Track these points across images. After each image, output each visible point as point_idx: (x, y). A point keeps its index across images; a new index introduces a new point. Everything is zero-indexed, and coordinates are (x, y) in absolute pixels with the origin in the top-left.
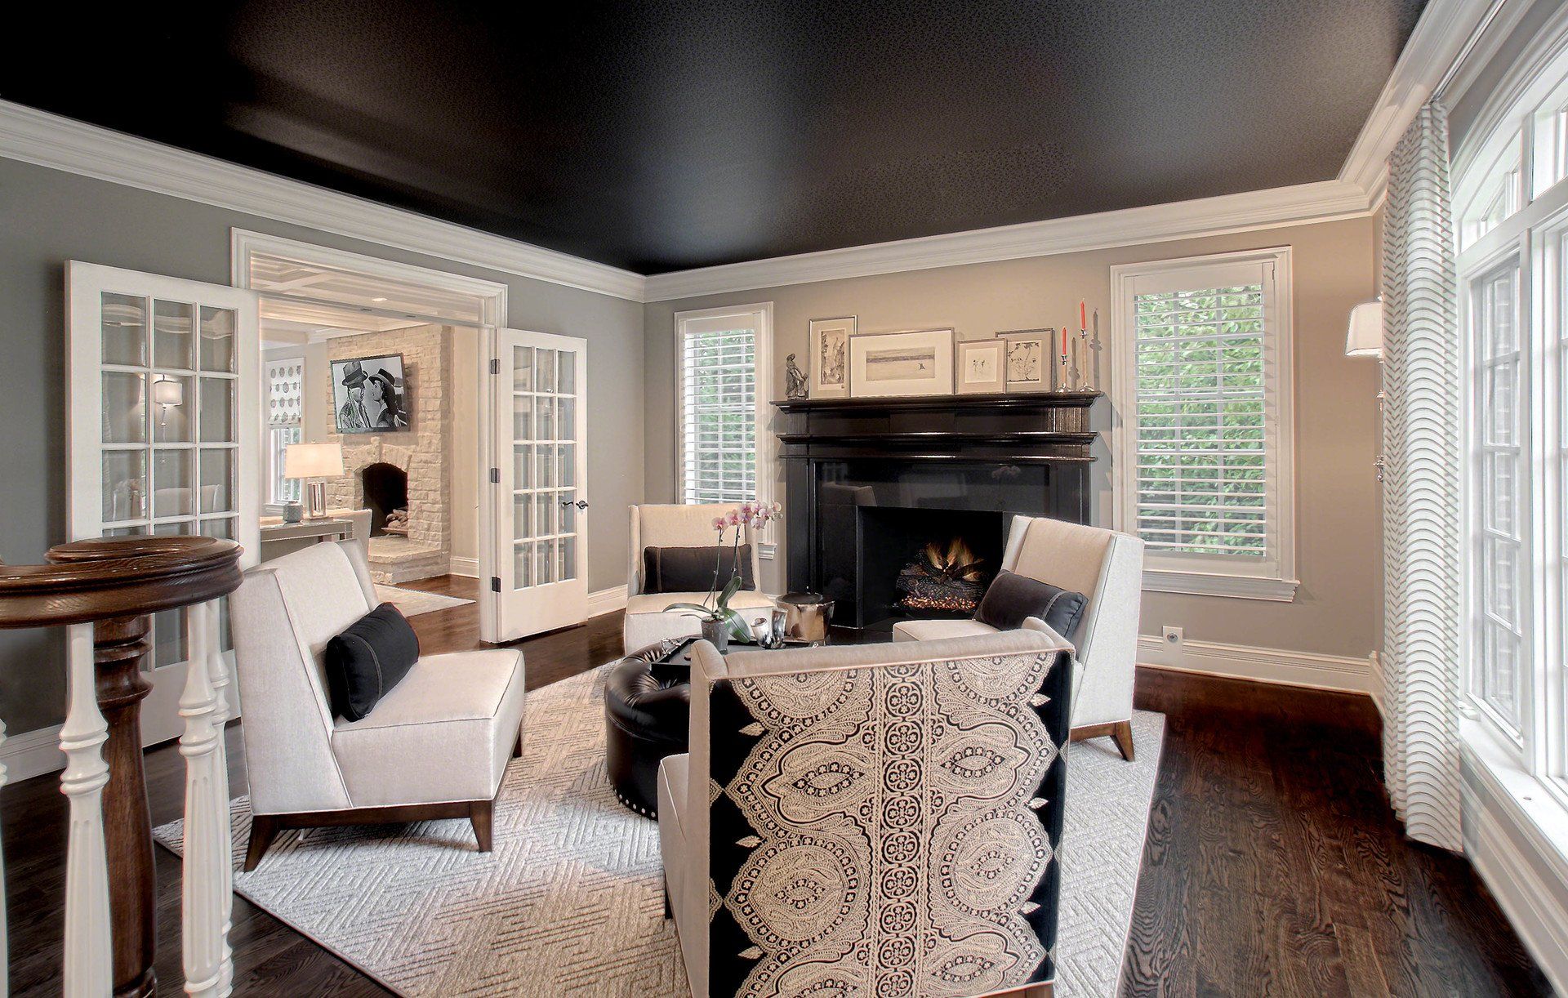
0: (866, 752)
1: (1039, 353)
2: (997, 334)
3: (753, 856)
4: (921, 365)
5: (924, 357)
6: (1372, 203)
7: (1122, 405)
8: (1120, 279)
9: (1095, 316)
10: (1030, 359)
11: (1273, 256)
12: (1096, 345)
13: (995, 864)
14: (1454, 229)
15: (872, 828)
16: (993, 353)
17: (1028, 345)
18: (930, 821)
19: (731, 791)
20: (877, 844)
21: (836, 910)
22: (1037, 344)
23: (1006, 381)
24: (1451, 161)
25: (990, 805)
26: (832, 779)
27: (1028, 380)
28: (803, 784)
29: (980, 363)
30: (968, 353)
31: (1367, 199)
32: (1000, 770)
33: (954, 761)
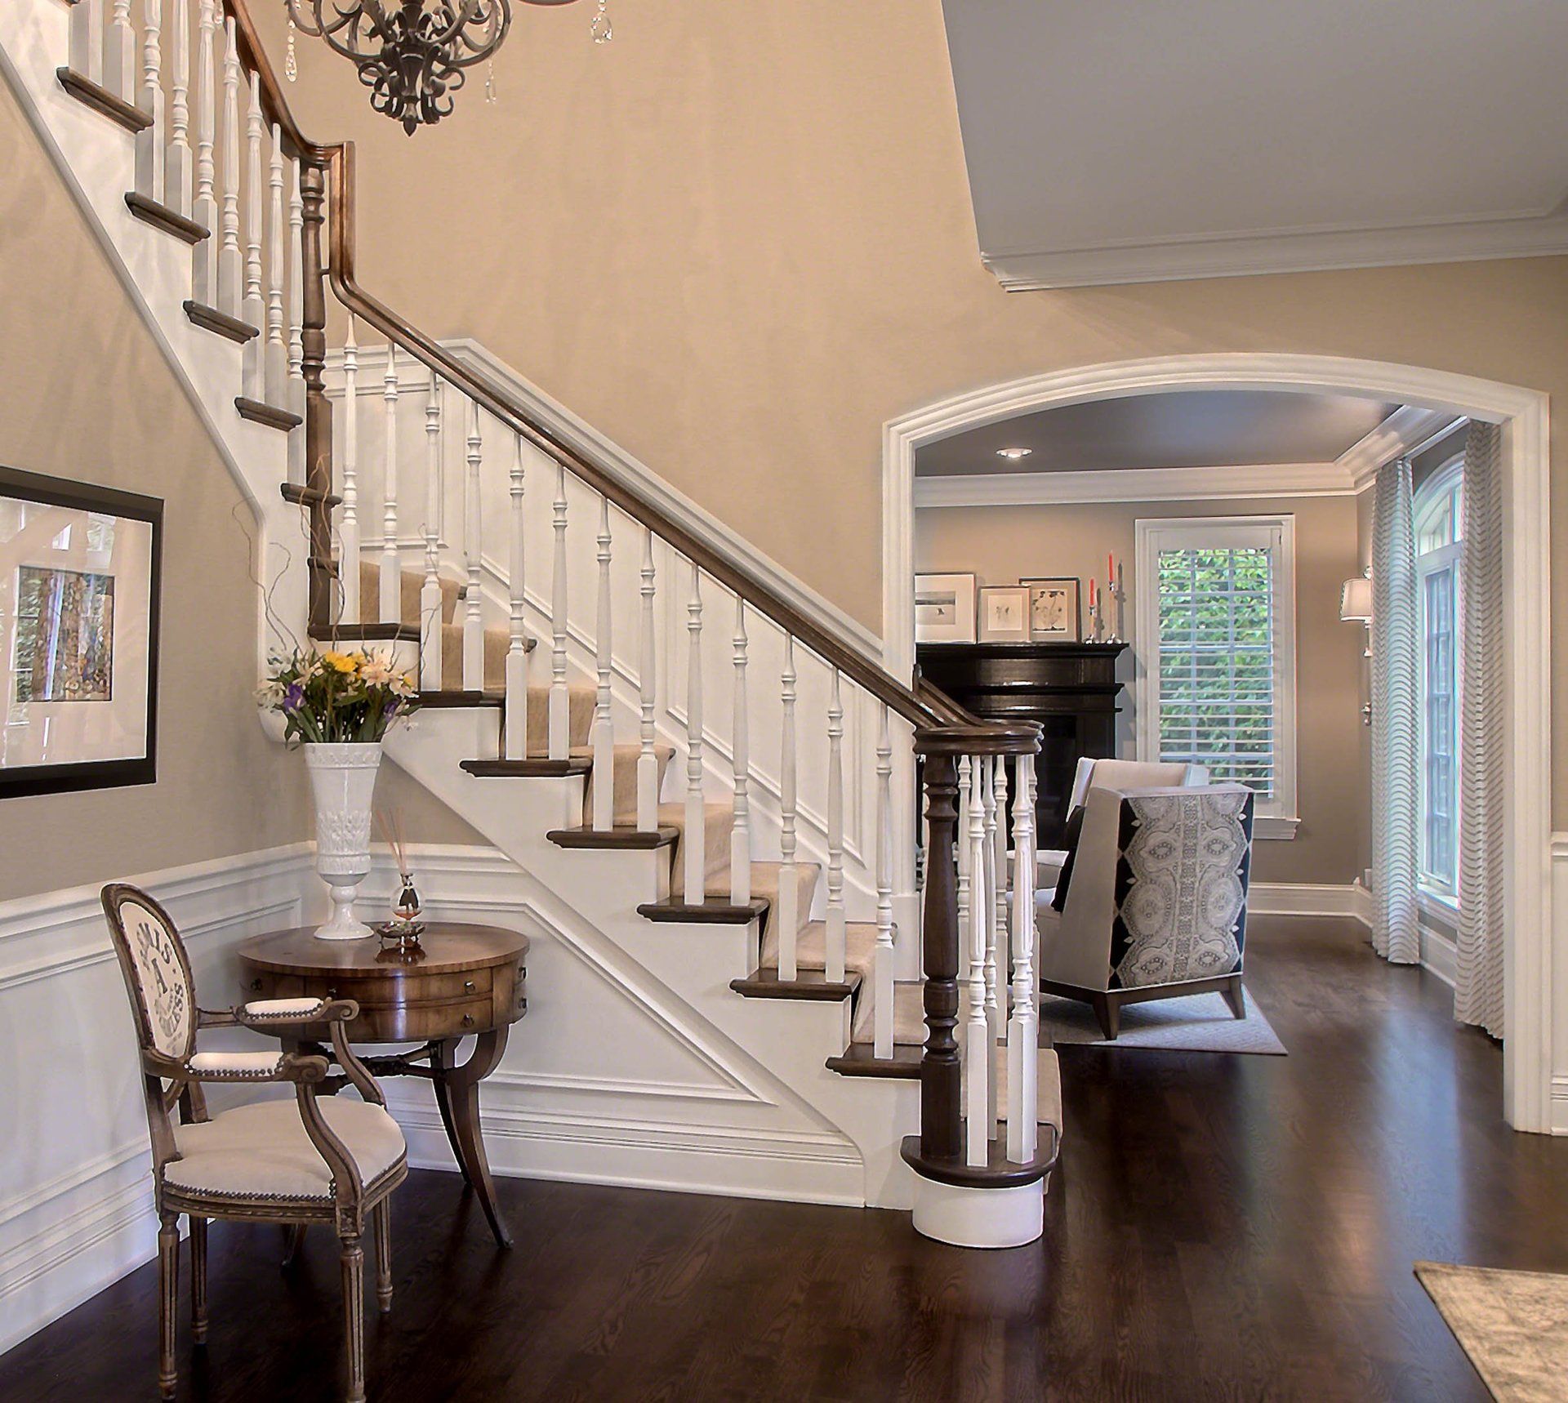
0: (1177, 838)
1: (1065, 602)
2: (1021, 580)
3: (1133, 888)
4: (940, 610)
5: (943, 602)
6: (1357, 484)
7: (1146, 656)
8: (1145, 534)
9: (1120, 567)
10: (1056, 608)
11: (1280, 523)
12: (1120, 597)
13: (1222, 903)
14: (1416, 541)
15: (1177, 877)
16: (1017, 600)
17: (1053, 594)
18: (1199, 875)
19: (1126, 854)
20: (1179, 886)
21: (1161, 920)
22: (1062, 593)
23: (1032, 629)
24: (1414, 494)
25: (1222, 870)
26: (1164, 850)
27: (1053, 629)
28: (1152, 853)
29: (1004, 610)
30: (992, 599)
31: (1353, 480)
32: (1226, 852)
33: (1209, 846)
